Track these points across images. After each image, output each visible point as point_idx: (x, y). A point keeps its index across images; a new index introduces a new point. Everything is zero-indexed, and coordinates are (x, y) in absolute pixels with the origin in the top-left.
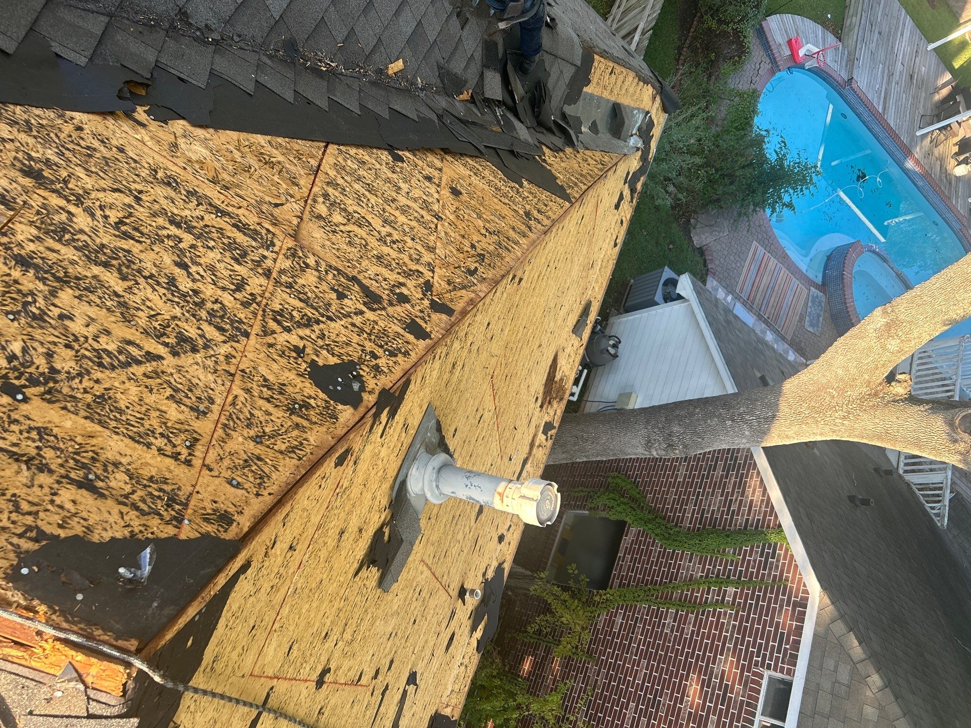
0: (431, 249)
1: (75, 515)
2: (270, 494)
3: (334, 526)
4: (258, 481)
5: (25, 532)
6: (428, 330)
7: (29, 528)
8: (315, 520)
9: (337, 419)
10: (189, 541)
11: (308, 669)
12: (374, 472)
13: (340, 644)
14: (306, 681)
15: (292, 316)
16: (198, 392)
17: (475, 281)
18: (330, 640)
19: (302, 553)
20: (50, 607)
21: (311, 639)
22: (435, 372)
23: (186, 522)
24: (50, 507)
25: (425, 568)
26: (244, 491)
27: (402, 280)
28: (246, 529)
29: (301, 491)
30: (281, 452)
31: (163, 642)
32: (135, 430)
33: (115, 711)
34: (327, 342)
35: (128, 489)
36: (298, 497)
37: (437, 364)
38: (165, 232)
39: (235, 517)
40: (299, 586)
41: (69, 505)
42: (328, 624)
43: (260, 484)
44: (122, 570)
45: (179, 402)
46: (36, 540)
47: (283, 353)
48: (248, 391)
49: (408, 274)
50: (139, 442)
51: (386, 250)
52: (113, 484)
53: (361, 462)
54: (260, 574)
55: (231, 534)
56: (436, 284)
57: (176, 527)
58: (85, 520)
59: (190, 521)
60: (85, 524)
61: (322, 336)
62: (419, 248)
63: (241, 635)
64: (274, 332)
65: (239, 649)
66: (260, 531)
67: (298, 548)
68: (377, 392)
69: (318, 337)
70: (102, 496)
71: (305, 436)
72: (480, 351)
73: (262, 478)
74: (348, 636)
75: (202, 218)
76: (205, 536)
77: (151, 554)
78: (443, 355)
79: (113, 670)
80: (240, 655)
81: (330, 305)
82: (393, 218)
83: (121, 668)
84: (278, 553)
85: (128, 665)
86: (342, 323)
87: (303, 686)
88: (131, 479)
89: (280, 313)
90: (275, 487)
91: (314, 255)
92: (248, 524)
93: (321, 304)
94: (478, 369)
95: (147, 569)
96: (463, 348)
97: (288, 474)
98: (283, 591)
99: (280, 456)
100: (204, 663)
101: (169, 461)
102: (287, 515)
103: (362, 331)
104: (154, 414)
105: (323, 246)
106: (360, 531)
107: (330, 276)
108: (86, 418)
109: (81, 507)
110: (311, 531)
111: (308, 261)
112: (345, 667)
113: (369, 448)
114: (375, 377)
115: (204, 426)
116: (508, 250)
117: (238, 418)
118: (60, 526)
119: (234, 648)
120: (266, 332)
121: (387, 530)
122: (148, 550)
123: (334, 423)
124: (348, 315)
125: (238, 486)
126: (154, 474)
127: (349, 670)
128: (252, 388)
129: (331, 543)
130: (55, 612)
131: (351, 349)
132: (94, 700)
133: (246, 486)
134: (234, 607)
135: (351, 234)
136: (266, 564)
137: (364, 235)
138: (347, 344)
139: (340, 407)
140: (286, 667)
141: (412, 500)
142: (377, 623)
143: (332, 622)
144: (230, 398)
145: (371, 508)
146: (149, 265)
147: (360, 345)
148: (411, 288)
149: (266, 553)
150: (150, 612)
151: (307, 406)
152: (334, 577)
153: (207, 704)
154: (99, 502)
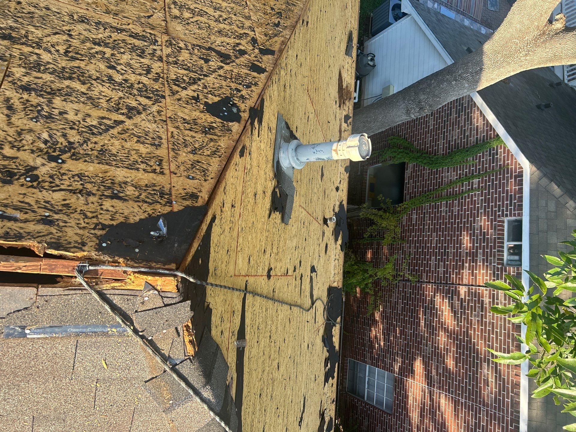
0: (248, 18)
1: (116, 212)
2: (212, 178)
3: (250, 191)
4: (203, 173)
5: (96, 226)
6: (263, 67)
7: (97, 225)
8: (240, 189)
9: (231, 130)
10: (179, 211)
11: (261, 270)
12: (261, 158)
13: (272, 255)
14: (262, 276)
15: (184, 80)
16: (151, 135)
17: (281, 30)
18: (267, 253)
19: (239, 208)
20: (125, 258)
21: (258, 254)
22: (276, 92)
23: (174, 202)
24: (102, 212)
25: (303, 209)
26: (198, 180)
27: (238, 41)
28: (207, 199)
29: (227, 173)
30: (209, 156)
31: (188, 262)
32: (127, 163)
33: (177, 300)
34: (209, 90)
35: (137, 193)
36: (227, 177)
37: (275, 87)
38: (93, 51)
39: (199, 194)
40: (243, 226)
41: (111, 209)
42: (264, 245)
43: (204, 175)
44: (152, 233)
45: (143, 143)
46: (103, 229)
47: (188, 102)
48: (177, 128)
49: (240, 37)
50: (132, 169)
51: (222, 26)
52: (128, 193)
53: (252, 153)
54: (222, 222)
55: (200, 203)
56: (259, 38)
57: (170, 206)
58: (122, 214)
59: (176, 201)
60: (123, 215)
61: (205, 87)
62: (241, 19)
63: (223, 256)
64: (177, 92)
65: (225, 263)
66: (214, 198)
67: (236, 205)
68: (248, 111)
69: (203, 88)
70: (125, 200)
71: (217, 144)
72: (297, 75)
73: (204, 172)
74: (275, 250)
75: (111, 37)
76: (187, 207)
77: (164, 222)
78: (277, 80)
79: (169, 280)
80: (226, 266)
81: (202, 68)
82: (218, 5)
83: (172, 278)
84: (227, 209)
85: (175, 276)
86: (213, 76)
87: (261, 279)
88: (136, 188)
89: (177, 80)
90: (213, 174)
91: (182, 41)
92: (207, 196)
93: (197, 68)
94: (298, 88)
95: (165, 230)
96: (286, 74)
97: (217, 166)
98: (236, 230)
99: (209, 158)
100: (211, 271)
101: (151, 175)
102: (225, 188)
103: (226, 78)
104: (133, 153)
105: (185, 34)
106: (264, 192)
107: (196, 51)
108: (99, 163)
109: (118, 208)
110: (239, 195)
111: (180, 45)
112: (278, 267)
113: (254, 144)
114: (243, 102)
115: (162, 152)
116: (294, 5)
117: (178, 144)
118: (111, 220)
119: (222, 263)
120: (174, 93)
121: (277, 190)
122: (161, 220)
123: (231, 133)
124: (214, 71)
125: (193, 178)
126: (147, 183)
127: (281, 268)
128: (179, 126)
129: (252, 201)
130: (128, 260)
131: (224, 90)
132: (165, 297)
133: (197, 177)
134: (215, 241)
135: (198, 22)
136: (223, 216)
137: (207, 21)
138: (221, 88)
139: (230, 124)
140: (250, 270)
141: (286, 172)
142: (288, 241)
143: (265, 244)
144: (170, 134)
145: (266, 179)
146: (93, 72)
147: (228, 86)
148: (245, 45)
149: (221, 210)
150: (175, 249)
151: (212, 128)
152: (259, 220)
153: (219, 292)
154: (126, 204)
